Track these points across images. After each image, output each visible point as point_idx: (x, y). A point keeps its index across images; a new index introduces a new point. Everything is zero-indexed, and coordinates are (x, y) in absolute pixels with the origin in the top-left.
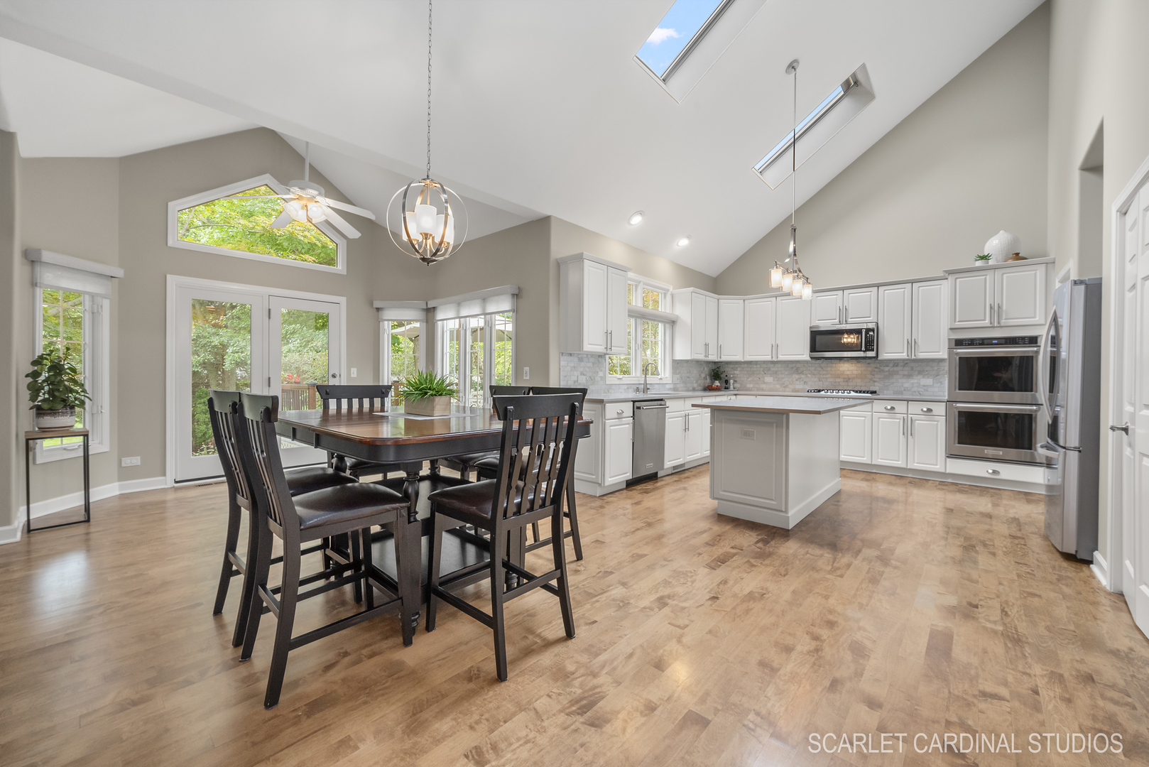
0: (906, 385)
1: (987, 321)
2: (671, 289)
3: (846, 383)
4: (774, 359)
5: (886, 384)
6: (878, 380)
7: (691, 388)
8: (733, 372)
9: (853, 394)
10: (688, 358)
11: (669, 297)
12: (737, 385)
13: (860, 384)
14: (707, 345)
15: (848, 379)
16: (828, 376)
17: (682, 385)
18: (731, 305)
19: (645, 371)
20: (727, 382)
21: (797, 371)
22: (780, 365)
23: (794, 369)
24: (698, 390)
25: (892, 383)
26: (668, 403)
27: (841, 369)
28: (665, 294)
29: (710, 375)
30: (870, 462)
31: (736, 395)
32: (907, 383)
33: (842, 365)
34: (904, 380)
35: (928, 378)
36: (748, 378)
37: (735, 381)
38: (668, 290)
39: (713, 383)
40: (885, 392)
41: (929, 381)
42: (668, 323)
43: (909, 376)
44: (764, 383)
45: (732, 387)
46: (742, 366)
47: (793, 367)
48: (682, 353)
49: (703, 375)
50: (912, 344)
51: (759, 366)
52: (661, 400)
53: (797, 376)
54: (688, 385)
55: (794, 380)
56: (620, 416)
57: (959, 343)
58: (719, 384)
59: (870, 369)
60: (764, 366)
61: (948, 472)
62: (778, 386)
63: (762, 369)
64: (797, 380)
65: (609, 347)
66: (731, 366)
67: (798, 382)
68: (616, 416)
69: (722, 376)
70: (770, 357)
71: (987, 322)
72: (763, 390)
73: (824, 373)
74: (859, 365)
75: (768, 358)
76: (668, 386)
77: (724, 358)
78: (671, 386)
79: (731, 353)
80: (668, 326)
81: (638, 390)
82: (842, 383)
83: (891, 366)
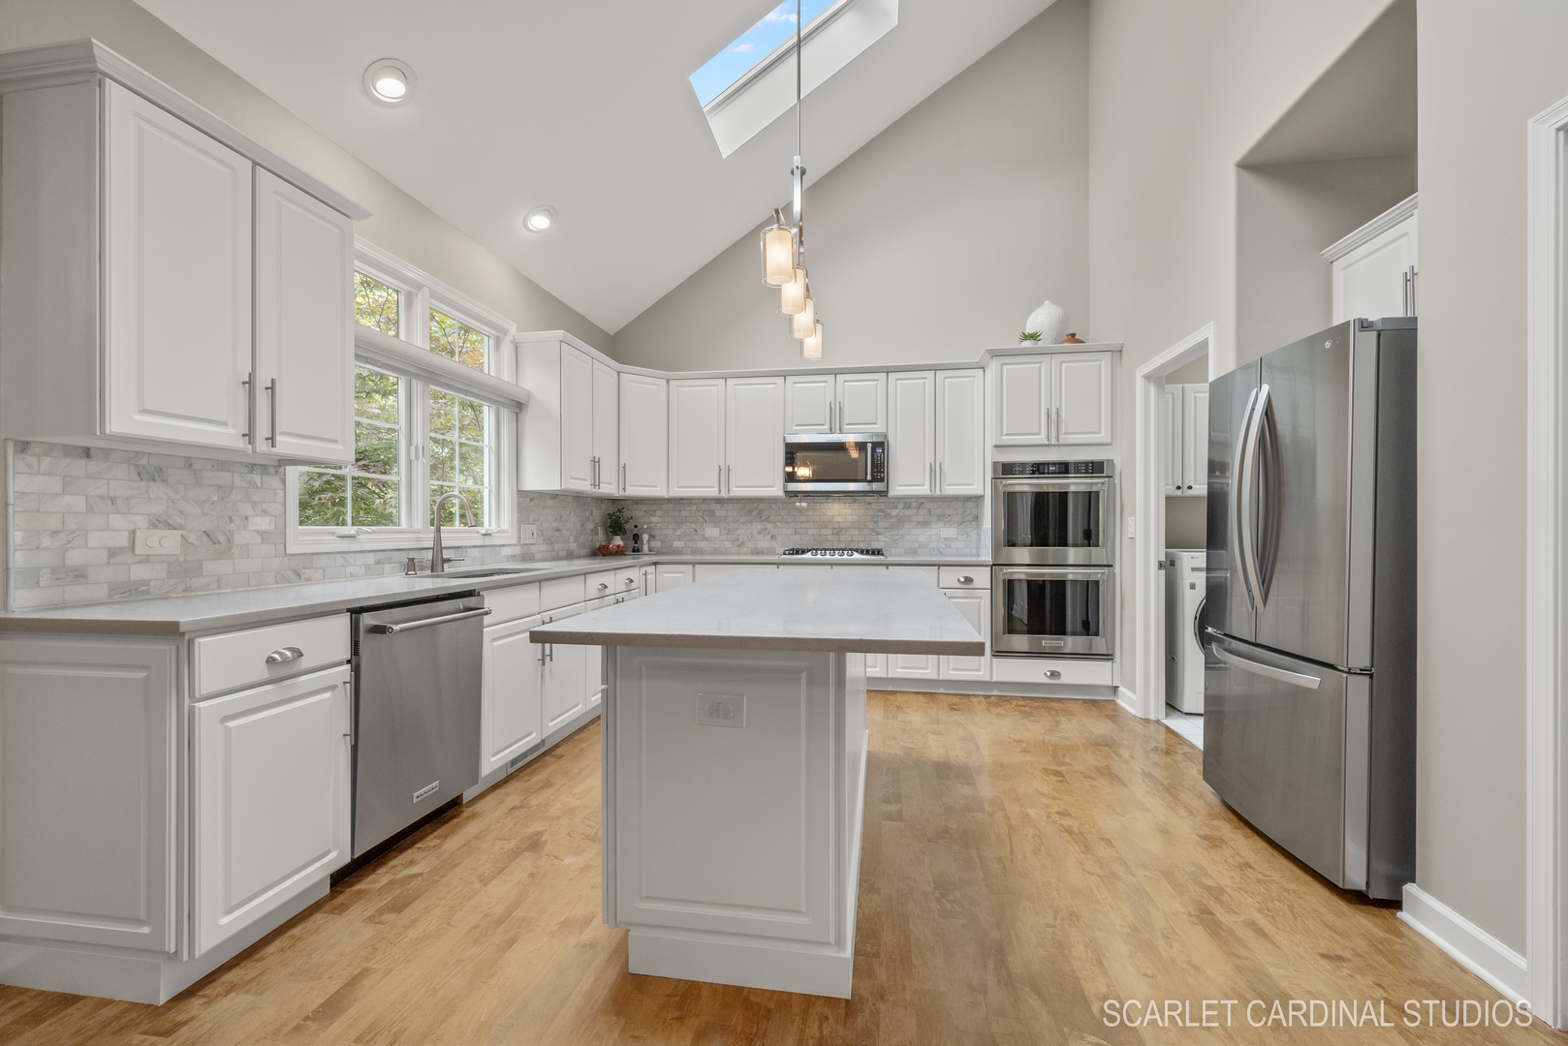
0: (922, 539)
1: (1043, 435)
2: (513, 330)
3: (837, 537)
4: (724, 494)
5: (895, 538)
6: (882, 531)
7: (563, 554)
8: (647, 520)
9: (856, 556)
10: (552, 485)
11: (507, 349)
12: (656, 544)
13: (855, 537)
14: (596, 462)
15: (839, 530)
16: (809, 525)
17: (543, 547)
18: (643, 386)
19: (441, 516)
20: (636, 538)
21: (761, 517)
22: (731, 506)
23: (755, 513)
24: (579, 557)
25: (903, 536)
26: (490, 601)
27: (829, 513)
28: (498, 341)
29: (604, 525)
30: (884, 676)
31: (655, 564)
32: (923, 536)
33: (830, 505)
34: (919, 531)
35: (951, 526)
36: (675, 530)
37: (652, 536)
38: (506, 332)
39: (609, 540)
40: (893, 550)
41: (949, 532)
42: (504, 405)
43: (925, 524)
44: (705, 539)
45: (646, 548)
46: (665, 507)
47: (754, 508)
48: (540, 477)
49: (590, 526)
50: (935, 472)
51: (694, 508)
52: (470, 594)
53: (760, 526)
54: (557, 546)
55: (755, 532)
56: (282, 669)
57: (1007, 469)
58: (621, 543)
59: (871, 512)
60: (704, 507)
61: (994, 680)
62: (728, 544)
63: (700, 514)
64: (759, 533)
65: (262, 430)
66: (644, 508)
67: (761, 536)
68: (262, 672)
69: (626, 526)
70: (716, 489)
71: (1042, 438)
72: (701, 552)
73: (803, 519)
74: (855, 506)
75: (713, 492)
76: (507, 552)
77: (633, 491)
78: (517, 551)
79: (645, 483)
80: (505, 413)
81: (411, 566)
82: (830, 538)
83: (904, 508)
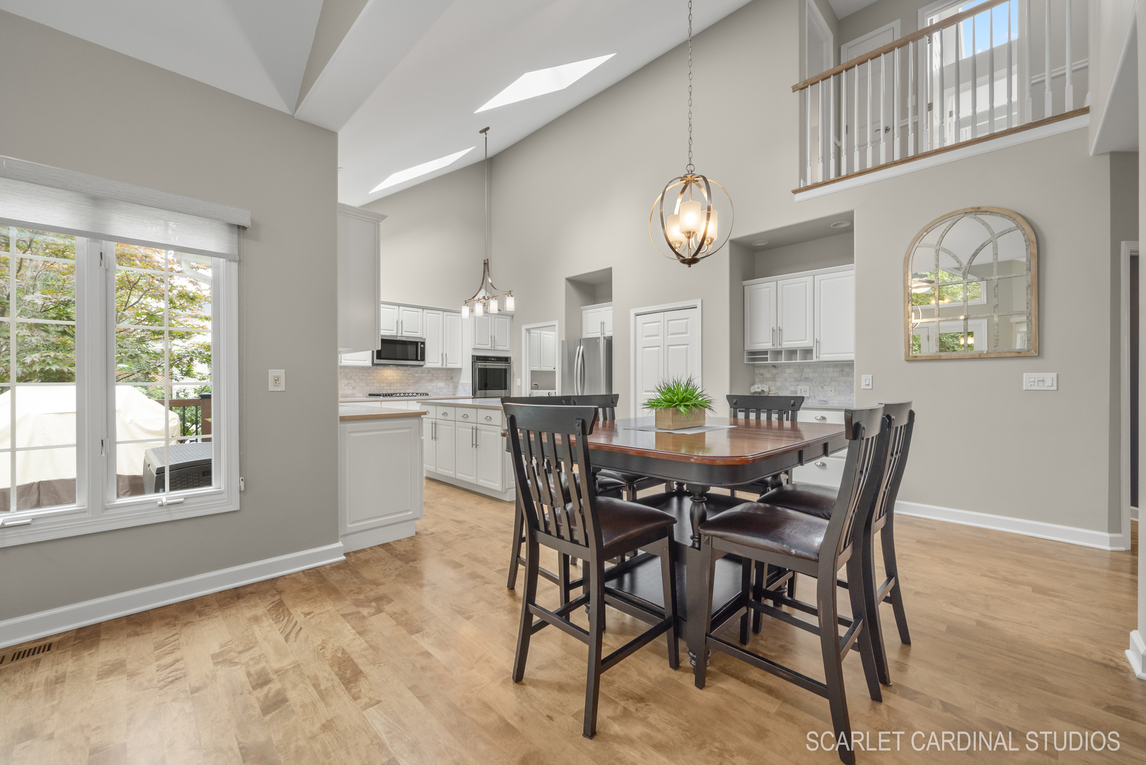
0: (429, 388)
1: (490, 345)
3: (389, 387)
6: (411, 384)
13: (398, 388)
15: (390, 384)
21: (355, 376)
25: (421, 386)
27: (385, 375)
32: (430, 386)
33: (386, 371)
34: (428, 384)
35: (442, 382)
41: (441, 384)
43: (431, 381)
50: (444, 357)
53: (346, 382)
57: (479, 359)
64: (345, 386)
67: (347, 387)
71: (489, 347)
74: (398, 372)
82: (385, 388)
83: (421, 373)
